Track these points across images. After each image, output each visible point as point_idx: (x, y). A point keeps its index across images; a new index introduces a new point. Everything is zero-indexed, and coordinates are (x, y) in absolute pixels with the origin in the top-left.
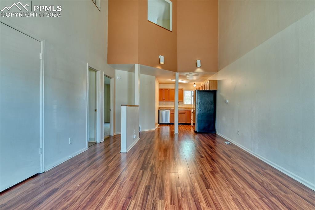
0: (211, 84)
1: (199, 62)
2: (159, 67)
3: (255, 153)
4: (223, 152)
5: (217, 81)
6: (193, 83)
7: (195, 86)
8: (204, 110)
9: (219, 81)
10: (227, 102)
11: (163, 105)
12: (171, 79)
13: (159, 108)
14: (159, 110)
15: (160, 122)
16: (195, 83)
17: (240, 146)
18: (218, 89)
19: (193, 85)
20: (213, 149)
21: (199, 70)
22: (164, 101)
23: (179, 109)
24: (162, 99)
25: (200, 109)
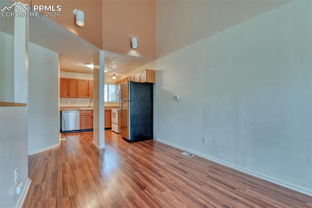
0: (148, 74)
1: (135, 41)
2: (73, 31)
3: (246, 169)
4: (207, 177)
5: (155, 71)
6: (111, 74)
7: (114, 78)
8: (140, 110)
9: (158, 71)
10: (178, 98)
11: (67, 103)
12: (85, 64)
13: (61, 108)
14: (61, 112)
15: (63, 130)
16: (114, 75)
17: (208, 157)
18: (156, 82)
19: (112, 77)
20: (188, 174)
21: (133, 53)
22: (69, 97)
23: (106, 109)
24: (65, 94)
25: (134, 109)
